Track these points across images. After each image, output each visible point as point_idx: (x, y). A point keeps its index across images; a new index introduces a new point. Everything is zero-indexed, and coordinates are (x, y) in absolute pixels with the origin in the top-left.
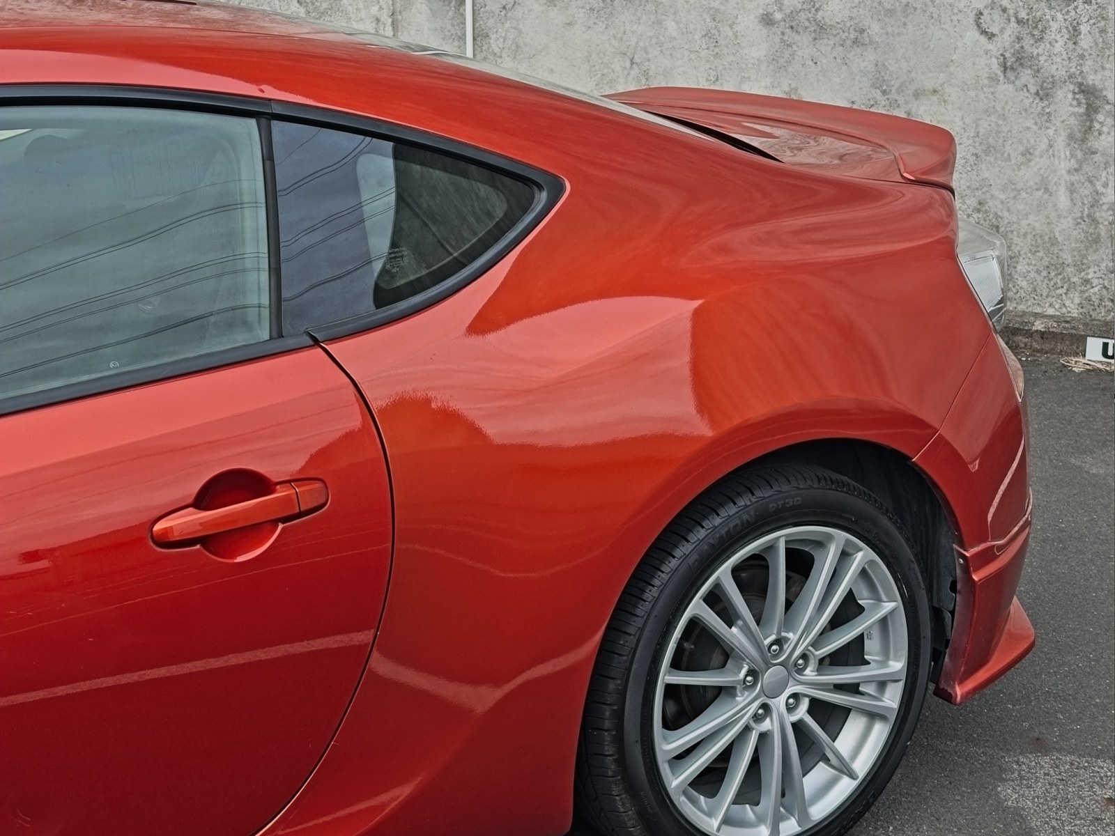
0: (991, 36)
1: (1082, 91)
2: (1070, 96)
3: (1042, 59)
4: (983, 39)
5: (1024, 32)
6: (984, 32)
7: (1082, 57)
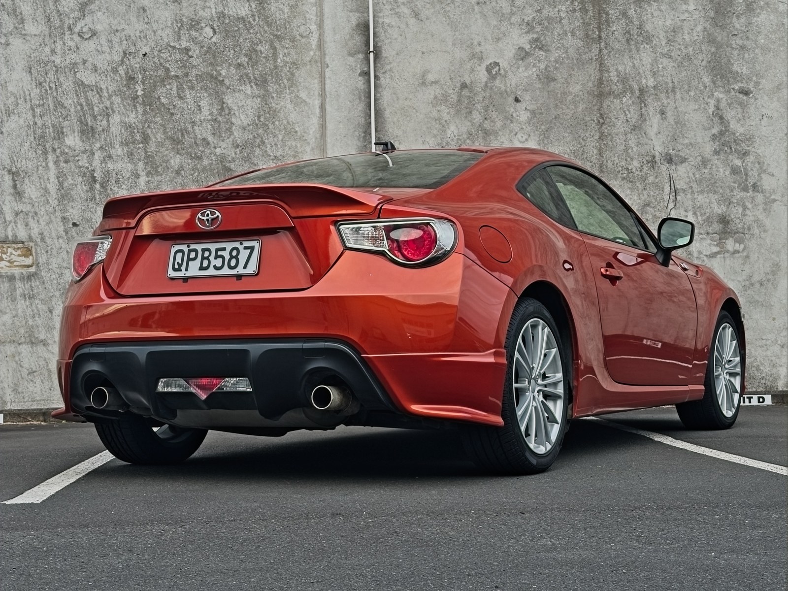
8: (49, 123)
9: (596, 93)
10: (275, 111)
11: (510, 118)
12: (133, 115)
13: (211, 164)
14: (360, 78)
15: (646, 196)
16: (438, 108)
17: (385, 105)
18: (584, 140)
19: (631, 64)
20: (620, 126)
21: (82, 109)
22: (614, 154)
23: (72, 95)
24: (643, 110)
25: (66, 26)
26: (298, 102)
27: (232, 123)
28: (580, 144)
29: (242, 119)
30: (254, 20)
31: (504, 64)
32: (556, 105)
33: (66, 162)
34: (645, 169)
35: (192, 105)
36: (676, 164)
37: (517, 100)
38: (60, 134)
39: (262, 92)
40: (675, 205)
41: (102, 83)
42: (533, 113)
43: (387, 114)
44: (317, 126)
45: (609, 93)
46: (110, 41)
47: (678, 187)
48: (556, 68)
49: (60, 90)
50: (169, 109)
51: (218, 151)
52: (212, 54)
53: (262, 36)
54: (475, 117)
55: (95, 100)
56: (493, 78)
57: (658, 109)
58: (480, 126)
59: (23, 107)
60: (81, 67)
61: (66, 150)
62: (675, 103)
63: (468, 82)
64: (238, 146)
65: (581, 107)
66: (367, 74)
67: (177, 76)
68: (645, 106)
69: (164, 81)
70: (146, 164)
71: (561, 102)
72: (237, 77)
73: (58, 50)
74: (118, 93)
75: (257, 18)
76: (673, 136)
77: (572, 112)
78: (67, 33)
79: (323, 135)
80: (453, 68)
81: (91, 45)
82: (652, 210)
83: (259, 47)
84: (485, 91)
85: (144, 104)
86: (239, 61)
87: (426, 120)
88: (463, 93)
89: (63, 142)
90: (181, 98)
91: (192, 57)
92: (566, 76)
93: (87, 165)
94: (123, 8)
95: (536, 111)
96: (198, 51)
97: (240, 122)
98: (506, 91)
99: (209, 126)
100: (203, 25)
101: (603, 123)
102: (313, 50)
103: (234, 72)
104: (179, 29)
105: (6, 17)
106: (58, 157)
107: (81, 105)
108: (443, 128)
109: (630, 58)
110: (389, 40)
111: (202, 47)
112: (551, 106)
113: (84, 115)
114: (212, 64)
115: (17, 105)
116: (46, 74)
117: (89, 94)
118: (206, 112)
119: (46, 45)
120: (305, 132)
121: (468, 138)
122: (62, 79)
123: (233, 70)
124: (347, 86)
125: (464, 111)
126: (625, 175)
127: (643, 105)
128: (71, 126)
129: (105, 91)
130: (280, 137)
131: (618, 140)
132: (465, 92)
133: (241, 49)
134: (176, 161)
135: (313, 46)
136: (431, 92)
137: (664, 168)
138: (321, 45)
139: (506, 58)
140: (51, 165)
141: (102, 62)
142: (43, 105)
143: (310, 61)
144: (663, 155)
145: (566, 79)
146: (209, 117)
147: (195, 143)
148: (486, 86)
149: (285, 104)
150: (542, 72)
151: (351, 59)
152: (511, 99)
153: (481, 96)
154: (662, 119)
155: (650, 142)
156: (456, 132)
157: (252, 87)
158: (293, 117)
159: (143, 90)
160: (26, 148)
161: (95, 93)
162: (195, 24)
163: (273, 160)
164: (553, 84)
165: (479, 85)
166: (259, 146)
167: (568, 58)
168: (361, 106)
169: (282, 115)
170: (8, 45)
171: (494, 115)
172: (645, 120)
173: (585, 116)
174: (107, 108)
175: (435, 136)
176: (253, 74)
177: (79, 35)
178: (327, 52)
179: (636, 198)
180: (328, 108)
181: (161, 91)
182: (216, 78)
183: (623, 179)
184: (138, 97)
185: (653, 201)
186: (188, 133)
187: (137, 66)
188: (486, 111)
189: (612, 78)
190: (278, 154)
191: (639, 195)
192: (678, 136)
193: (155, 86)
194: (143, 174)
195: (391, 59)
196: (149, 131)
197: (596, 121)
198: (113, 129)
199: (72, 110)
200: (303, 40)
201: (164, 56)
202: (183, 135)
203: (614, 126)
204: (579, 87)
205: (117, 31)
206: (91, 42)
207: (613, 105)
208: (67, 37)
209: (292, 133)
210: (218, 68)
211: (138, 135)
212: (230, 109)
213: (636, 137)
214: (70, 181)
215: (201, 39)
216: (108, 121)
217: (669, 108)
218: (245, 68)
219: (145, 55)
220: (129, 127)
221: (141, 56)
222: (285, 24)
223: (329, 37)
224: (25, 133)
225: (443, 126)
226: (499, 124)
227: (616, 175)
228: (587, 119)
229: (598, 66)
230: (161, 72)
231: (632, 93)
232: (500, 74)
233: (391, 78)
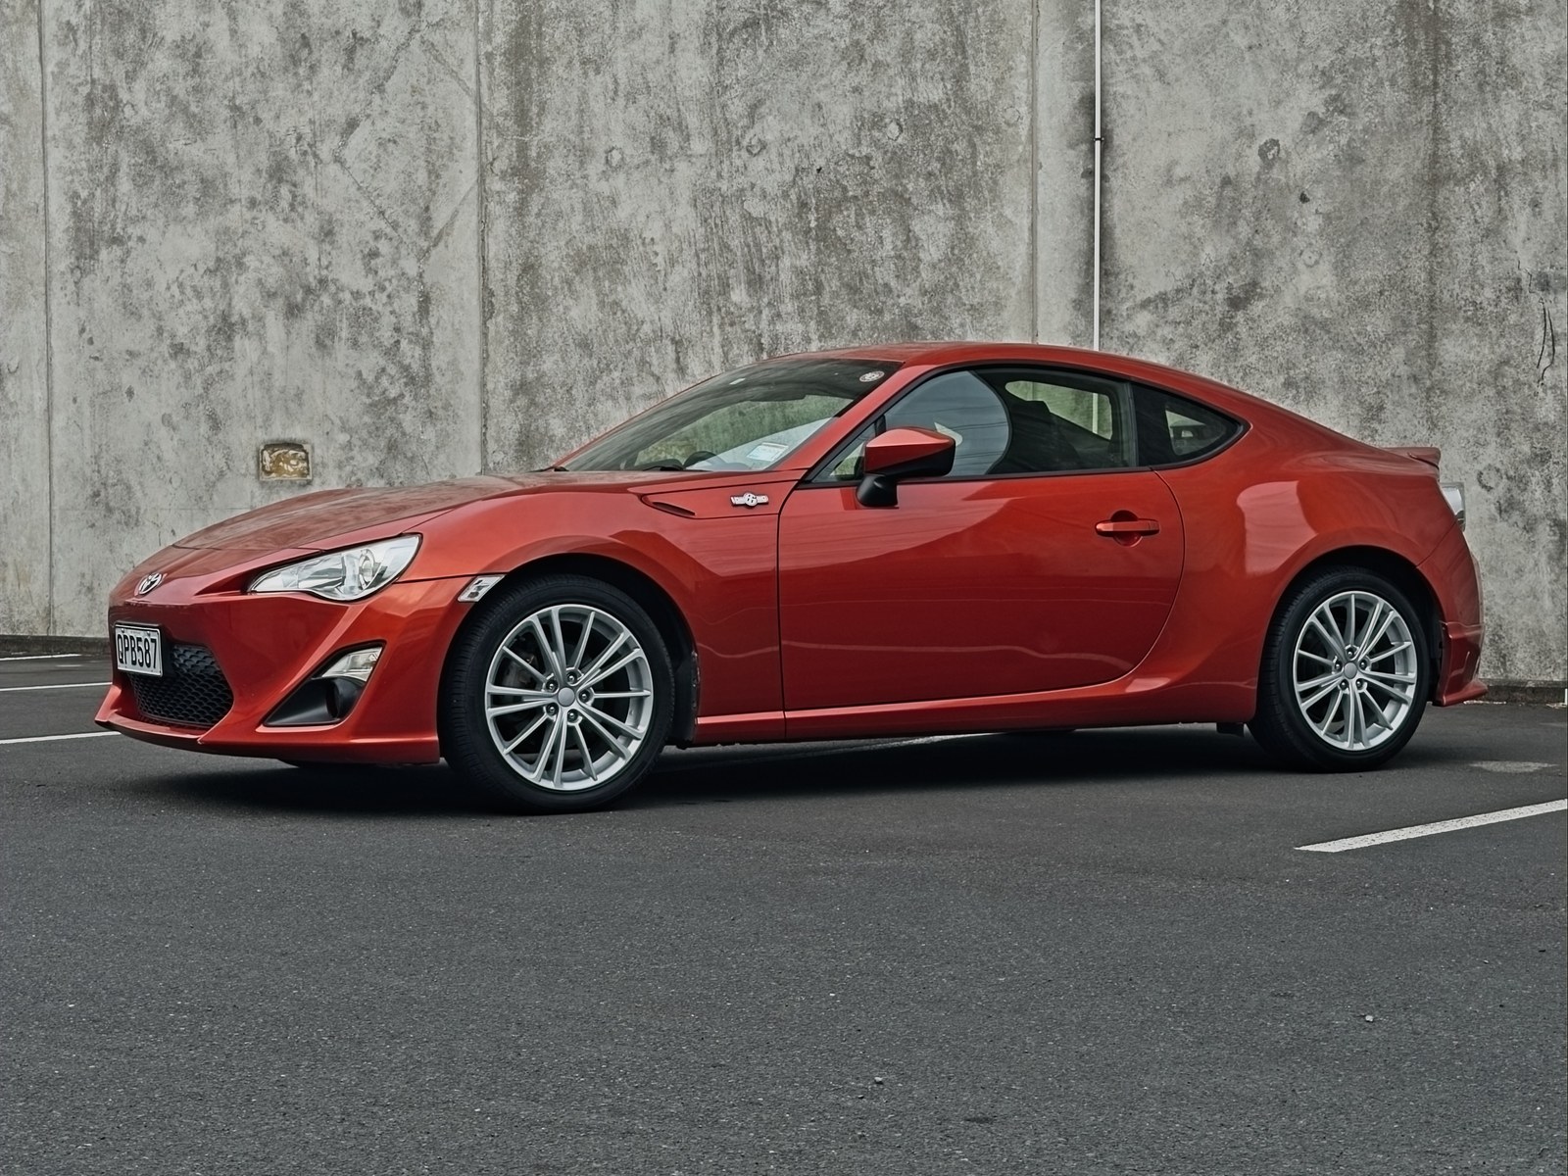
0: (1489, 489)
1: (1556, 525)
2: (1548, 528)
3: (1527, 503)
4: (1484, 491)
5: (1513, 485)
6: (1484, 487)
7: (1554, 501)
8: (714, 274)
9: (1426, 179)
10: (972, 238)
11: (1293, 229)
12: (805, 257)
13: (893, 320)
14: (1083, 181)
15: (1503, 348)
16: (1188, 219)
17: (1116, 219)
18: (1405, 258)
19: (1484, 125)
20: (1464, 232)
21: (749, 251)
22: (1454, 279)
23: (739, 232)
24: (1503, 202)
25: (733, 140)
26: (1002, 223)
27: (920, 260)
28: (1399, 265)
29: (932, 252)
30: (950, 107)
31: (1285, 142)
32: (1364, 203)
33: (732, 324)
34: (1504, 301)
35: (872, 237)
36: (1555, 292)
37: (1304, 199)
38: (725, 287)
39: (957, 212)
40: (1552, 362)
41: (771, 213)
42: (1328, 217)
43: (1118, 233)
44: (1025, 258)
45: (1448, 178)
46: (781, 155)
47: (1559, 330)
48: (1365, 142)
49: (726, 227)
50: (845, 244)
51: (902, 301)
52: (898, 161)
53: (959, 129)
54: (1240, 229)
55: (763, 238)
56: (1268, 165)
57: (1528, 198)
58: (1248, 244)
59: (688, 254)
60: (748, 193)
61: (732, 309)
62: (1556, 185)
63: (1232, 174)
64: (926, 292)
65: (1403, 202)
66: (1092, 173)
67: (855, 197)
68: (1507, 195)
69: (840, 206)
70: (819, 323)
71: (1371, 197)
72: (926, 193)
73: (725, 174)
74: (789, 226)
75: (953, 104)
76: (1552, 243)
77: (1388, 212)
78: (735, 148)
79: (1033, 270)
80: (1210, 155)
81: (759, 164)
82: (1512, 370)
83: (956, 147)
84: (1256, 187)
85: (817, 239)
86: (930, 168)
87: (1171, 238)
88: (1225, 193)
89: (728, 299)
90: (860, 228)
91: (873, 168)
92: (1380, 154)
93: (754, 328)
94: (796, 107)
95: (1333, 215)
96: (880, 159)
97: (929, 258)
98: (1288, 185)
99: (892, 266)
100: (887, 120)
101: (1437, 228)
102: (1021, 143)
103: (923, 185)
104: (860, 129)
105: (671, 134)
106: (723, 318)
107: (748, 246)
108: (1195, 254)
109: (1483, 114)
110: (1124, 119)
111: (885, 153)
112: (1356, 205)
113: (752, 260)
114: (896, 176)
115: (681, 250)
116: (712, 206)
117: (758, 230)
118: (888, 246)
119: (712, 167)
120: (1009, 268)
121: (1231, 264)
122: (728, 213)
123: (922, 183)
124: (1065, 195)
125: (1226, 221)
126: (1470, 313)
127: (1502, 193)
128: (737, 275)
129: (774, 225)
130: (978, 277)
131: (1460, 255)
132: (1228, 192)
133: (932, 152)
134: (853, 317)
135: (1023, 138)
136: (1180, 195)
137: (1534, 299)
138: (1032, 137)
139: (1289, 131)
140: (716, 329)
141: (771, 185)
142: (708, 249)
143: (1018, 161)
144: (1534, 276)
145: (1380, 159)
146: (892, 253)
147: (876, 290)
148: (1258, 179)
149: (984, 227)
150: (1342, 150)
151: (1072, 152)
152: (1295, 198)
153: (1250, 195)
154: (1534, 215)
155: (1512, 256)
156: (1213, 256)
157: (944, 205)
158: (995, 245)
159: (817, 220)
160: (690, 308)
161: (763, 228)
162: (877, 121)
163: (968, 310)
164: (1359, 168)
165: (1247, 178)
166: (952, 291)
167: (1384, 124)
168: (1083, 225)
169: (980, 244)
170: (672, 171)
171: (1269, 224)
172: (1506, 218)
173: (1409, 217)
174: (776, 248)
175: (1183, 263)
176: (947, 186)
177: (748, 151)
178: (1040, 145)
179: (1487, 351)
180: (1040, 229)
181: (837, 219)
182: (902, 196)
183: (1467, 320)
184: (810, 229)
185: (1516, 355)
186: (867, 277)
187: (811, 186)
188: (1257, 219)
189: (1454, 151)
190: (975, 301)
191: (1492, 345)
192: (1561, 244)
193: (830, 213)
194: (815, 337)
195: (1125, 147)
196: (823, 277)
197: (1425, 225)
198: (782, 277)
199: (739, 254)
200: (1010, 130)
201: (841, 169)
202: (861, 280)
203: (1455, 232)
204: (1399, 170)
205: (789, 140)
206: (760, 159)
207: (1454, 197)
208: (735, 154)
209: (994, 270)
210: (905, 181)
211: (810, 283)
212: (917, 239)
213: (1490, 248)
214: (736, 351)
215: (884, 141)
216: (777, 266)
217: (1546, 195)
218: (936, 179)
219: (819, 170)
220: (799, 272)
221: (815, 172)
222: (987, 108)
223: (1043, 121)
224: (689, 289)
225: (1195, 247)
226: (1276, 239)
227: (1456, 314)
228: (1411, 222)
229: (1431, 132)
230: (837, 194)
231: (1485, 174)
232: (1280, 159)
233: (1125, 177)
